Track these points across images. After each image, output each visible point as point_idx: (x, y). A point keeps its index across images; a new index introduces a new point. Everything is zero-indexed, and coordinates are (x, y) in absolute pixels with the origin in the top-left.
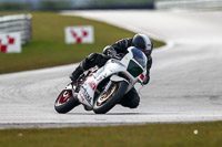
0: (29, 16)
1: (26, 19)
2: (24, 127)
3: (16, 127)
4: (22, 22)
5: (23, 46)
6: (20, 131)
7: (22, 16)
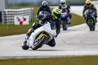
0: (33, 9)
1: (31, 10)
2: (30, 58)
3: (27, 57)
4: (29, 11)
5: (30, 22)
6: (28, 59)
7: (29, 9)
